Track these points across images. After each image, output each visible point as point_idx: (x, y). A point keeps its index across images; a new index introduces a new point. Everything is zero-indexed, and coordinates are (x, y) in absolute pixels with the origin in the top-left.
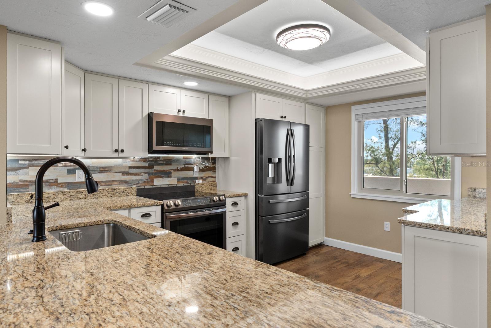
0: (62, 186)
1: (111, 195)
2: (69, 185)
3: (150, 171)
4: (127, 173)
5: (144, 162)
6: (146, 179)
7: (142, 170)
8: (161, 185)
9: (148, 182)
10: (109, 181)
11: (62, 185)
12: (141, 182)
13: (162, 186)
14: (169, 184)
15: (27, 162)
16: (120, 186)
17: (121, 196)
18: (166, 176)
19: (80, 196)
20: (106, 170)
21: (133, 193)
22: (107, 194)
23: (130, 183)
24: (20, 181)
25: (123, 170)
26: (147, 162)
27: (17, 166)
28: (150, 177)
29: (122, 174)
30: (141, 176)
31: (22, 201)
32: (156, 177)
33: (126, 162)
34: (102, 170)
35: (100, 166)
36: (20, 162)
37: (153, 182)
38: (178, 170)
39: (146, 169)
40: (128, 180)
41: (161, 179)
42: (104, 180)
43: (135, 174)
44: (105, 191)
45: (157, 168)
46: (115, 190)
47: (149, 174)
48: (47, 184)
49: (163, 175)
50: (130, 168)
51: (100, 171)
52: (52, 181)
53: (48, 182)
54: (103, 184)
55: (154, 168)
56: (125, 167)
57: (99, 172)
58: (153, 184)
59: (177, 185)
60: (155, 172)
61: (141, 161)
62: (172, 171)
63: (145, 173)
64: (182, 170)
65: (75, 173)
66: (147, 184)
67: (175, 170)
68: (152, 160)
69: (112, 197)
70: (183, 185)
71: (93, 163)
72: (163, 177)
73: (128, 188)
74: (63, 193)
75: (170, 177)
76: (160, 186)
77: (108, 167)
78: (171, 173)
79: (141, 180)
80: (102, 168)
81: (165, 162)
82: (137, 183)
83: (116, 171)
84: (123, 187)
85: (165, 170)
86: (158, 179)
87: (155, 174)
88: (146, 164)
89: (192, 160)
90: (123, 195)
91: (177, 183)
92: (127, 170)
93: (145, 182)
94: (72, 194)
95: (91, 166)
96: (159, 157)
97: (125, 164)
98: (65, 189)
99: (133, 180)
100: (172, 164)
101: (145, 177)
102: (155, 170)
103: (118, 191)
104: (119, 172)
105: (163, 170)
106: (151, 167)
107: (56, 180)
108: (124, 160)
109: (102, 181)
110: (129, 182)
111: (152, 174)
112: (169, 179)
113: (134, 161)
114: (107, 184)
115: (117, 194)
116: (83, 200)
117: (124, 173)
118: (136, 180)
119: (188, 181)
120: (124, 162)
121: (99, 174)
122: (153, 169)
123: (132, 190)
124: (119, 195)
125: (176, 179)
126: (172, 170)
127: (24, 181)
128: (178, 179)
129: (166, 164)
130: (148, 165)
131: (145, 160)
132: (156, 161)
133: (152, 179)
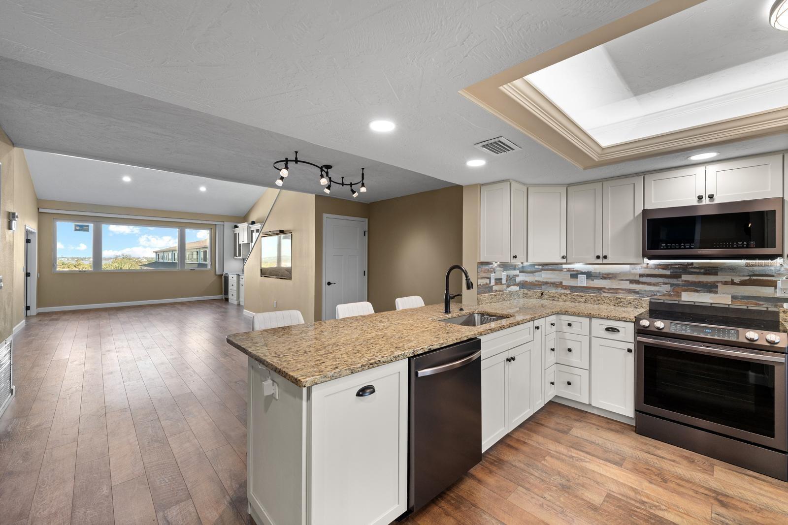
0: (566, 289)
1: (613, 303)
2: (573, 288)
3: (674, 281)
4: (638, 282)
5: (663, 269)
6: (667, 291)
7: (661, 280)
8: (695, 302)
9: (670, 295)
10: (613, 289)
11: (566, 287)
12: (658, 294)
13: (696, 304)
14: (712, 302)
15: (540, 267)
16: (625, 295)
18: (706, 290)
19: (581, 300)
20: (610, 276)
21: (644, 305)
22: (609, 302)
23: (642, 294)
24: (536, 281)
25: (631, 278)
26: (669, 269)
27: (534, 270)
28: (673, 289)
29: (630, 282)
30: (659, 287)
31: (536, 297)
32: (685, 291)
33: (636, 269)
34: (605, 276)
35: (604, 272)
36: (536, 267)
37: (680, 296)
38: (733, 283)
39: (667, 278)
40: (638, 290)
41: (696, 294)
42: (607, 287)
43: (649, 284)
44: (607, 299)
45: (685, 277)
46: (619, 299)
47: (672, 285)
48: (555, 285)
49: (699, 289)
50: (641, 275)
51: (603, 277)
52: (558, 283)
54: (606, 291)
55: (681, 277)
56: (635, 274)
58: (679, 299)
59: (731, 306)
60: (683, 283)
61: (659, 268)
62: (719, 284)
63: (666, 284)
64: (743, 283)
65: (578, 278)
66: (668, 298)
67: (726, 283)
68: (677, 266)
69: (615, 305)
70: (746, 308)
71: (595, 269)
72: (700, 291)
73: (636, 299)
74: (566, 295)
75: (716, 293)
76: (693, 304)
77: (612, 274)
78: (717, 287)
79: (658, 292)
80: (605, 274)
81: (702, 271)
82: (652, 295)
83: (622, 279)
84: (630, 297)
85: (703, 282)
86: (689, 293)
87: (682, 286)
88: (668, 272)
89: (773, 268)
90: (629, 306)
91: (730, 303)
92: (637, 278)
93: (664, 295)
94: (573, 297)
95: (593, 271)
96: (692, 264)
97: (634, 271)
98: (569, 292)
99: (645, 291)
100: (719, 273)
101: (665, 288)
102: (682, 281)
103: (622, 300)
104: (626, 280)
105: (700, 282)
106: (675, 276)
107: (561, 282)
108: (632, 266)
109: (604, 288)
110: (640, 292)
111: (678, 285)
112: (712, 295)
113: (647, 267)
114: (612, 291)
115: (621, 304)
116: (583, 304)
117: (632, 282)
118: (651, 291)
119: (761, 303)
120: (633, 269)
121: (601, 280)
122: (680, 279)
123: (642, 303)
124: (624, 305)
125: (730, 296)
126: (718, 282)
127: (539, 281)
128: (734, 298)
129: (705, 274)
130: (670, 274)
131: (665, 267)
132: (685, 269)
133: (678, 292)
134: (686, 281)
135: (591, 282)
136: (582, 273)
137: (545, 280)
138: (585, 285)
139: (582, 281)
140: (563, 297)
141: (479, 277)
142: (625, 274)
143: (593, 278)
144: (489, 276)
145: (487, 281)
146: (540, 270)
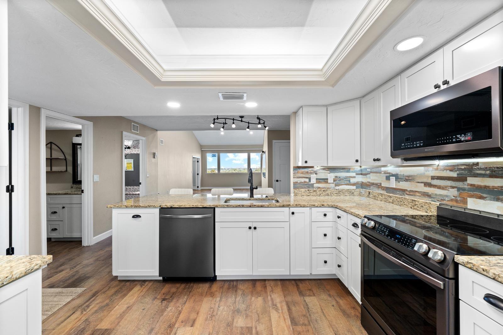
0: (383, 190)
1: (410, 206)
2: (387, 189)
3: (460, 184)
4: (430, 185)
5: (451, 170)
6: (454, 196)
7: (449, 183)
8: (480, 212)
9: (457, 201)
10: (412, 191)
12: (447, 199)
13: (482, 214)
14: (499, 213)
16: (419, 198)
17: (420, 210)
18: (492, 197)
20: (410, 178)
22: (407, 204)
23: (433, 198)
25: (425, 180)
26: (456, 171)
28: (460, 194)
29: (425, 185)
30: (447, 191)
31: (365, 195)
32: (471, 196)
33: (429, 171)
34: (407, 178)
35: (406, 174)
37: (466, 203)
39: (454, 181)
40: (430, 193)
41: (482, 201)
42: (409, 189)
43: (439, 187)
45: (471, 180)
46: (414, 202)
47: (459, 189)
49: (485, 195)
50: (433, 178)
51: (406, 179)
52: (379, 184)
53: (377, 185)
54: (408, 193)
55: (466, 180)
56: (428, 177)
57: (405, 181)
58: (466, 206)
60: (469, 187)
61: (447, 170)
63: (453, 187)
65: (390, 180)
66: (454, 204)
68: (463, 167)
69: (411, 208)
71: (401, 171)
72: (486, 198)
73: (426, 203)
74: (382, 195)
76: (478, 213)
77: (412, 176)
79: (447, 196)
80: (407, 176)
81: (488, 172)
82: (442, 200)
83: (418, 181)
85: (489, 187)
86: (475, 199)
87: (468, 191)
88: (454, 175)
90: (421, 209)
92: (429, 181)
93: (452, 200)
94: (386, 197)
95: (399, 174)
96: (477, 164)
97: (427, 173)
98: (384, 192)
99: (436, 195)
101: (453, 193)
102: (468, 185)
103: (417, 203)
104: (422, 183)
105: (486, 187)
106: (461, 179)
107: (381, 183)
108: (426, 168)
109: (407, 190)
110: (432, 196)
111: (464, 189)
112: (498, 204)
113: (437, 169)
114: (411, 194)
115: (415, 207)
118: (440, 195)
122: (465, 183)
123: (431, 207)
124: (418, 209)
129: (491, 176)
130: (456, 176)
131: (452, 168)
132: (471, 171)
133: (464, 198)
134: (471, 185)
135: (398, 184)
136: (393, 175)
137: (372, 182)
138: (394, 187)
139: (393, 183)
140: (380, 196)
141: (295, 176)
142: (421, 176)
143: (399, 180)
144: (309, 176)
145: (307, 180)
146: (369, 172)
